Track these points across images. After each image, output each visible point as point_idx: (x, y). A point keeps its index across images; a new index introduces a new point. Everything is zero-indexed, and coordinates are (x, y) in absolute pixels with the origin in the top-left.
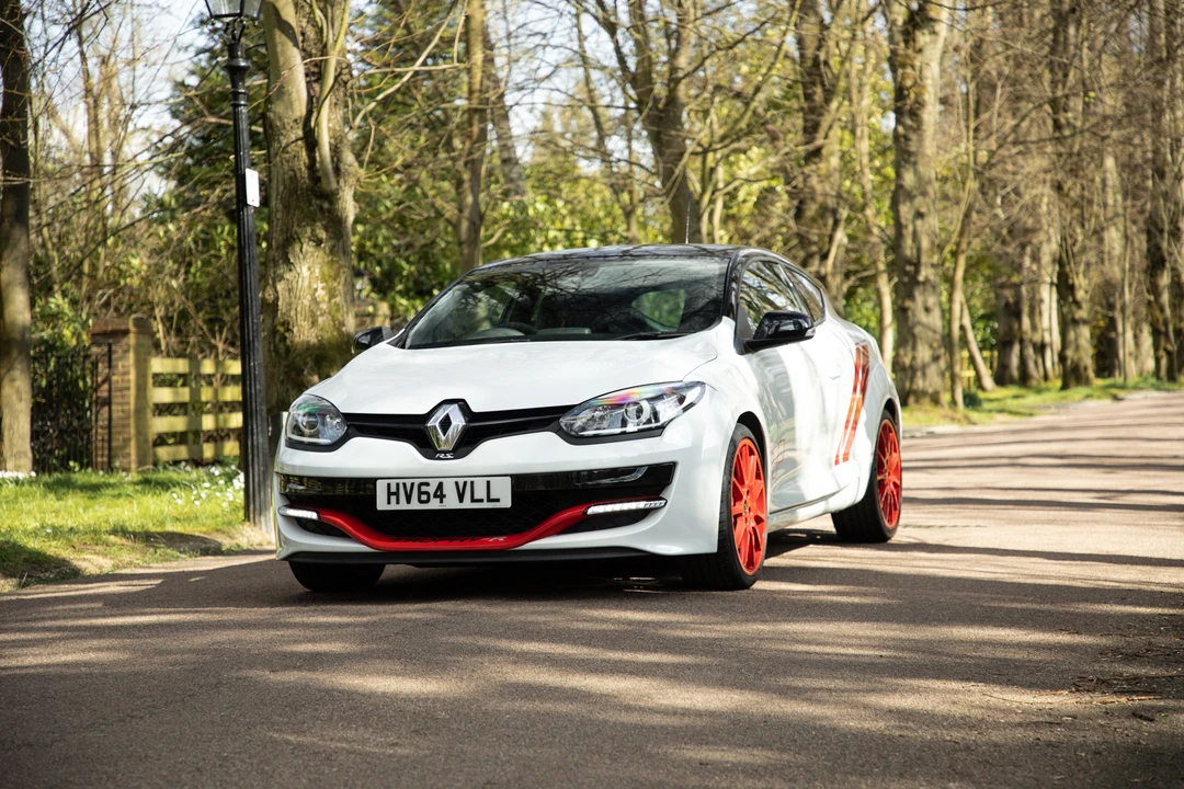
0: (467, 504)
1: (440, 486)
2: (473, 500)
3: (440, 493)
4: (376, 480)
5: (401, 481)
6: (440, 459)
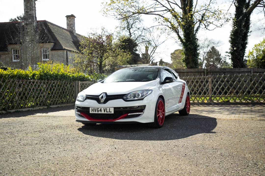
4: (90, 107)
5: (94, 108)
6: (101, 104)
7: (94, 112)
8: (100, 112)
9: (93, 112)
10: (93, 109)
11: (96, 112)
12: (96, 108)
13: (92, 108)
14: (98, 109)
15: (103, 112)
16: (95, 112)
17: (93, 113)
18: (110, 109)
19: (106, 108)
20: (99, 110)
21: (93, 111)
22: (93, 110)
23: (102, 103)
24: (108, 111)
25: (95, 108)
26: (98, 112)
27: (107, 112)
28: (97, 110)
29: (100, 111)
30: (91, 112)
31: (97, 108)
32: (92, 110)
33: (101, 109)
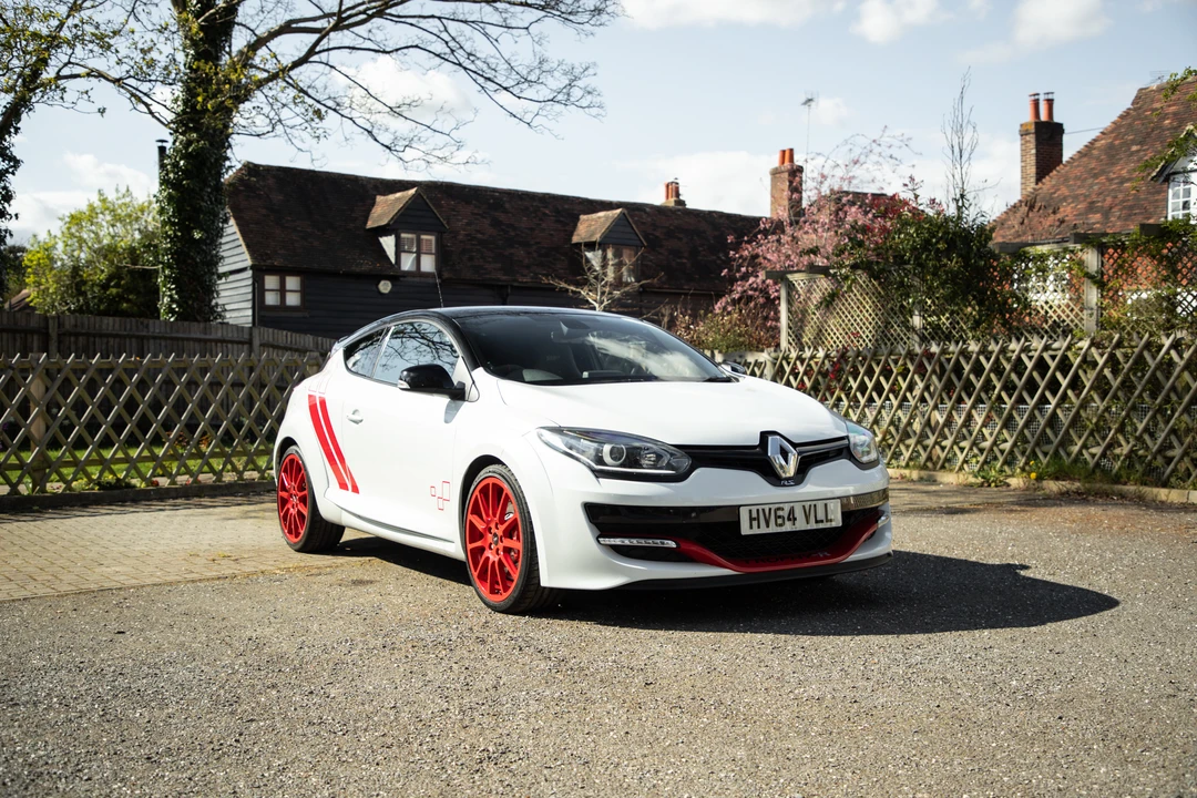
0: (813, 526)
1: (792, 511)
3: (792, 517)
4: (739, 507)
5: (760, 507)
6: (784, 486)
7: (763, 530)
8: (788, 527)
9: (759, 527)
10: (754, 515)
11: (773, 529)
12: (770, 509)
13: (750, 511)
14: (779, 512)
15: (801, 525)
16: (768, 525)
17: (756, 531)
18: (826, 505)
19: (812, 504)
20: (785, 513)
21: (755, 523)
22: (755, 519)
23: (788, 479)
24: (821, 516)
25: (763, 510)
26: (783, 524)
27: (817, 522)
28: (777, 517)
29: (789, 519)
30: (745, 530)
31: (773, 507)
32: (751, 519)
33: (792, 509)
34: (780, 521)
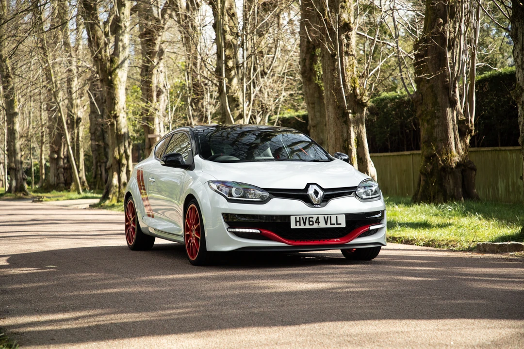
0: (329, 226)
2: (331, 224)
3: (318, 222)
4: (290, 216)
5: (301, 216)
6: (315, 207)
7: (302, 226)
8: (316, 226)
9: (300, 225)
10: (298, 220)
11: (307, 226)
12: (306, 218)
13: (296, 218)
14: (311, 219)
15: (322, 225)
16: (305, 225)
17: (298, 227)
18: (337, 217)
19: (329, 216)
20: (314, 220)
21: (298, 223)
24: (334, 221)
25: (303, 218)
26: (313, 224)
28: (309, 221)
29: (316, 222)
30: (293, 226)
31: (308, 217)
32: (296, 222)
33: (318, 218)
34: (311, 223)
